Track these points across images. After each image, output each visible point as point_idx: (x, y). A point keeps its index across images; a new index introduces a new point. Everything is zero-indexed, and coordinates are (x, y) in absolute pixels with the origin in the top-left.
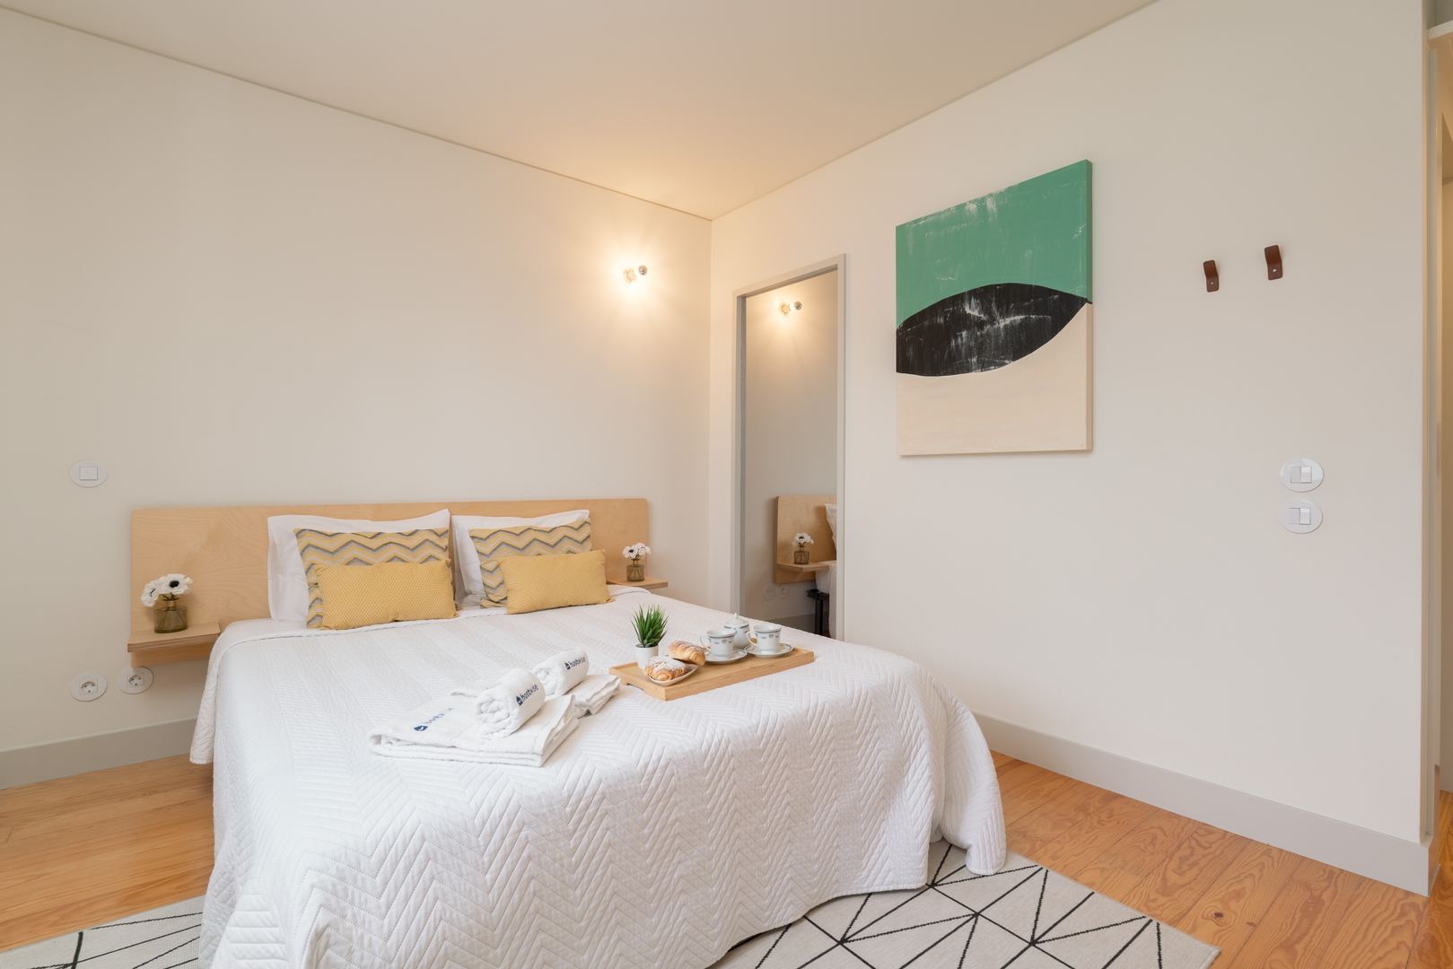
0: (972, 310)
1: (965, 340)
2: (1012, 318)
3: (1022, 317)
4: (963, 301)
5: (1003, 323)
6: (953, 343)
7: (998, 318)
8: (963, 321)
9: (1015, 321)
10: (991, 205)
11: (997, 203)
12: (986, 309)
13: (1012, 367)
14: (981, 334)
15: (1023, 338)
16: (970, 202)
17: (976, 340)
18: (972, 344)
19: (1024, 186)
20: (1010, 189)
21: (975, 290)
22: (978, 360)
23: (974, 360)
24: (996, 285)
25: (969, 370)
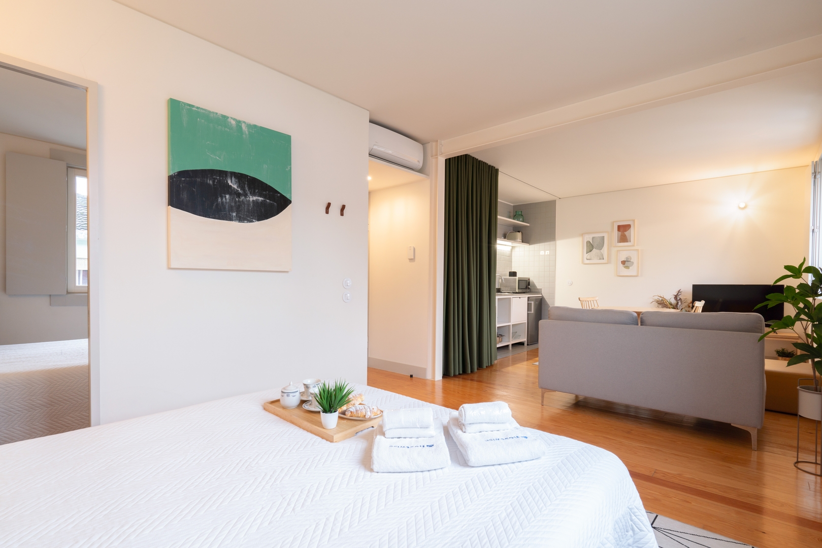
0: (233, 184)
1: (228, 200)
2: (257, 198)
3: (262, 199)
4: (226, 176)
5: (252, 198)
6: (220, 200)
7: (249, 194)
8: (228, 189)
9: (258, 199)
10: (244, 127)
11: (248, 129)
12: (241, 186)
13: (256, 224)
14: (239, 200)
15: (263, 210)
16: (231, 118)
17: (236, 202)
18: (233, 204)
19: (263, 129)
20: (255, 126)
21: (234, 173)
22: (236, 215)
23: (234, 214)
24: (248, 176)
25: (231, 219)
